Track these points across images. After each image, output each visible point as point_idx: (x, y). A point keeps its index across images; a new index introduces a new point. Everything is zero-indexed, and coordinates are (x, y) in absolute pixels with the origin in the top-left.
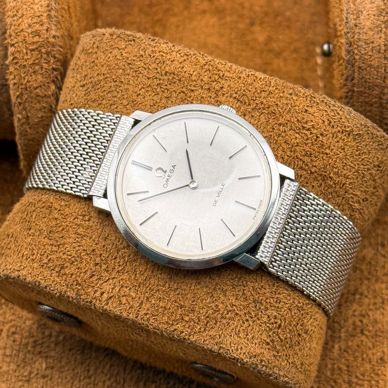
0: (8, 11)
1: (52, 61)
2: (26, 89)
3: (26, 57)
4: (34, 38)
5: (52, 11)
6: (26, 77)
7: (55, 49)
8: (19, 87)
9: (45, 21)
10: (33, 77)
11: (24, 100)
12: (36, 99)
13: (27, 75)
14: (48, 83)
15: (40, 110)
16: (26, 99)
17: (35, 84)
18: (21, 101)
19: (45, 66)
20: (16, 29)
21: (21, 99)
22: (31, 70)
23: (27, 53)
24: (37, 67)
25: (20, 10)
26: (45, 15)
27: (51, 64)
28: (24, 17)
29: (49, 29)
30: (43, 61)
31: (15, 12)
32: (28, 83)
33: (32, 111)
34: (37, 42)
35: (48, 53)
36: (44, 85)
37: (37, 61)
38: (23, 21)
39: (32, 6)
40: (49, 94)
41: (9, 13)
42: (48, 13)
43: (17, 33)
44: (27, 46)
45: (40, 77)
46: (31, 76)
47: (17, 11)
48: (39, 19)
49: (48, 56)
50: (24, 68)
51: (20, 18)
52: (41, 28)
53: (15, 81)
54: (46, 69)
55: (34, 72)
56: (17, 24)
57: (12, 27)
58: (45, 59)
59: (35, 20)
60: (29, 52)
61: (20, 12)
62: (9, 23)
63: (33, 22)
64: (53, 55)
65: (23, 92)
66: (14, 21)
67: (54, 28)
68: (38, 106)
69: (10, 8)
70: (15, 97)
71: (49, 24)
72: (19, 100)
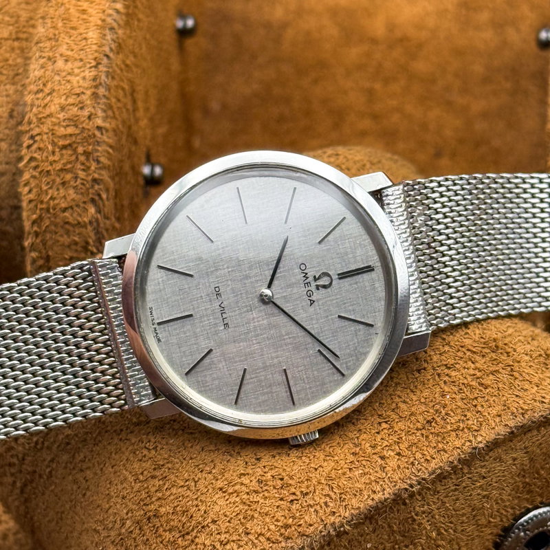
0: (30, 83)
1: (93, 168)
2: (48, 210)
3: (51, 158)
4: (67, 128)
5: (101, 87)
6: (50, 191)
7: (99, 148)
8: (36, 206)
9: (88, 102)
10: (61, 191)
11: (44, 228)
12: (62, 227)
13: (51, 188)
14: (85, 202)
15: (69, 246)
16: (47, 227)
17: (63, 202)
18: (38, 230)
19: (82, 174)
20: (40, 112)
21: (39, 227)
22: (58, 180)
23: (53, 153)
24: (68, 176)
25: (50, 83)
26: (89, 92)
27: (91, 172)
28: (54, 94)
29: (93, 117)
30: (79, 166)
31: (41, 85)
32: (51, 202)
33: (55, 248)
34: (71, 135)
35: (87, 154)
36: (78, 206)
37: (69, 166)
38: (52, 101)
39: (69, 78)
40: (84, 222)
41: (32, 87)
42: (93, 90)
43: (41, 119)
44: (56, 140)
45: (71, 191)
46: (58, 189)
47: (44, 85)
48: (78, 99)
49: (88, 159)
50: (47, 176)
51: (48, 94)
52: (79, 113)
53: (31, 196)
54: (83, 179)
55: (64, 184)
56: (43, 105)
57: (34, 109)
58: (83, 164)
59: (71, 100)
60: (57, 150)
61: (49, 86)
62: (29, 102)
63: (68, 102)
64: (95, 159)
65: (43, 215)
66: (38, 99)
67: (100, 113)
68: (65, 240)
69: (34, 79)
70: (30, 223)
71: (94, 107)
72: (35, 228)
